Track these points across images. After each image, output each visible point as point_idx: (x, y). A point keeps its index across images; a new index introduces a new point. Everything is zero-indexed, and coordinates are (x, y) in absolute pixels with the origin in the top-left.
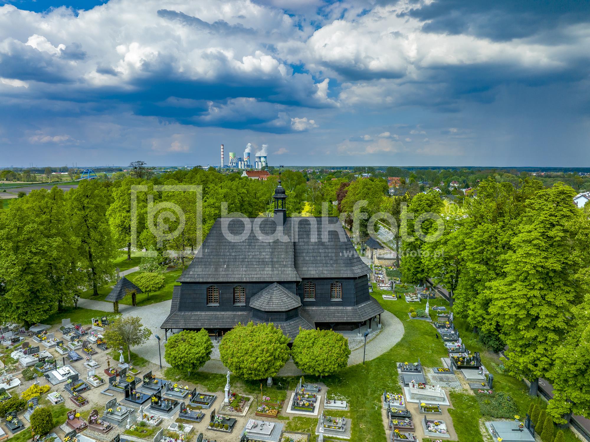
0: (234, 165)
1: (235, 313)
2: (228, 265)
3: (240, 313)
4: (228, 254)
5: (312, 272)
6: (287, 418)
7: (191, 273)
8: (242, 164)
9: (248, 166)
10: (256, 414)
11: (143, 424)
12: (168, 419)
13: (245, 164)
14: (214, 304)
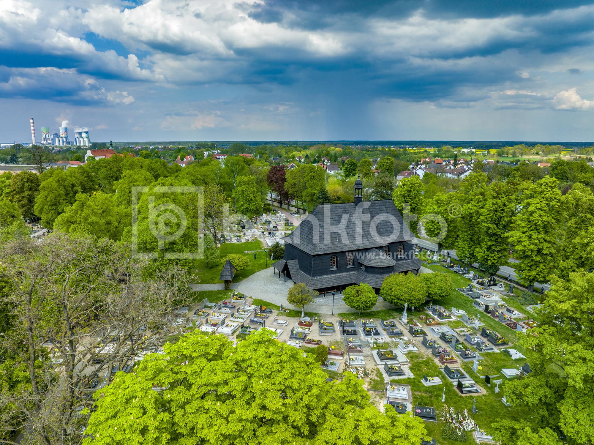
0: (48, 141)
1: (349, 273)
6: (445, 324)
7: (318, 248)
8: (59, 140)
9: (68, 143)
10: (427, 325)
11: (376, 343)
12: (384, 338)
13: (63, 140)
14: (334, 268)
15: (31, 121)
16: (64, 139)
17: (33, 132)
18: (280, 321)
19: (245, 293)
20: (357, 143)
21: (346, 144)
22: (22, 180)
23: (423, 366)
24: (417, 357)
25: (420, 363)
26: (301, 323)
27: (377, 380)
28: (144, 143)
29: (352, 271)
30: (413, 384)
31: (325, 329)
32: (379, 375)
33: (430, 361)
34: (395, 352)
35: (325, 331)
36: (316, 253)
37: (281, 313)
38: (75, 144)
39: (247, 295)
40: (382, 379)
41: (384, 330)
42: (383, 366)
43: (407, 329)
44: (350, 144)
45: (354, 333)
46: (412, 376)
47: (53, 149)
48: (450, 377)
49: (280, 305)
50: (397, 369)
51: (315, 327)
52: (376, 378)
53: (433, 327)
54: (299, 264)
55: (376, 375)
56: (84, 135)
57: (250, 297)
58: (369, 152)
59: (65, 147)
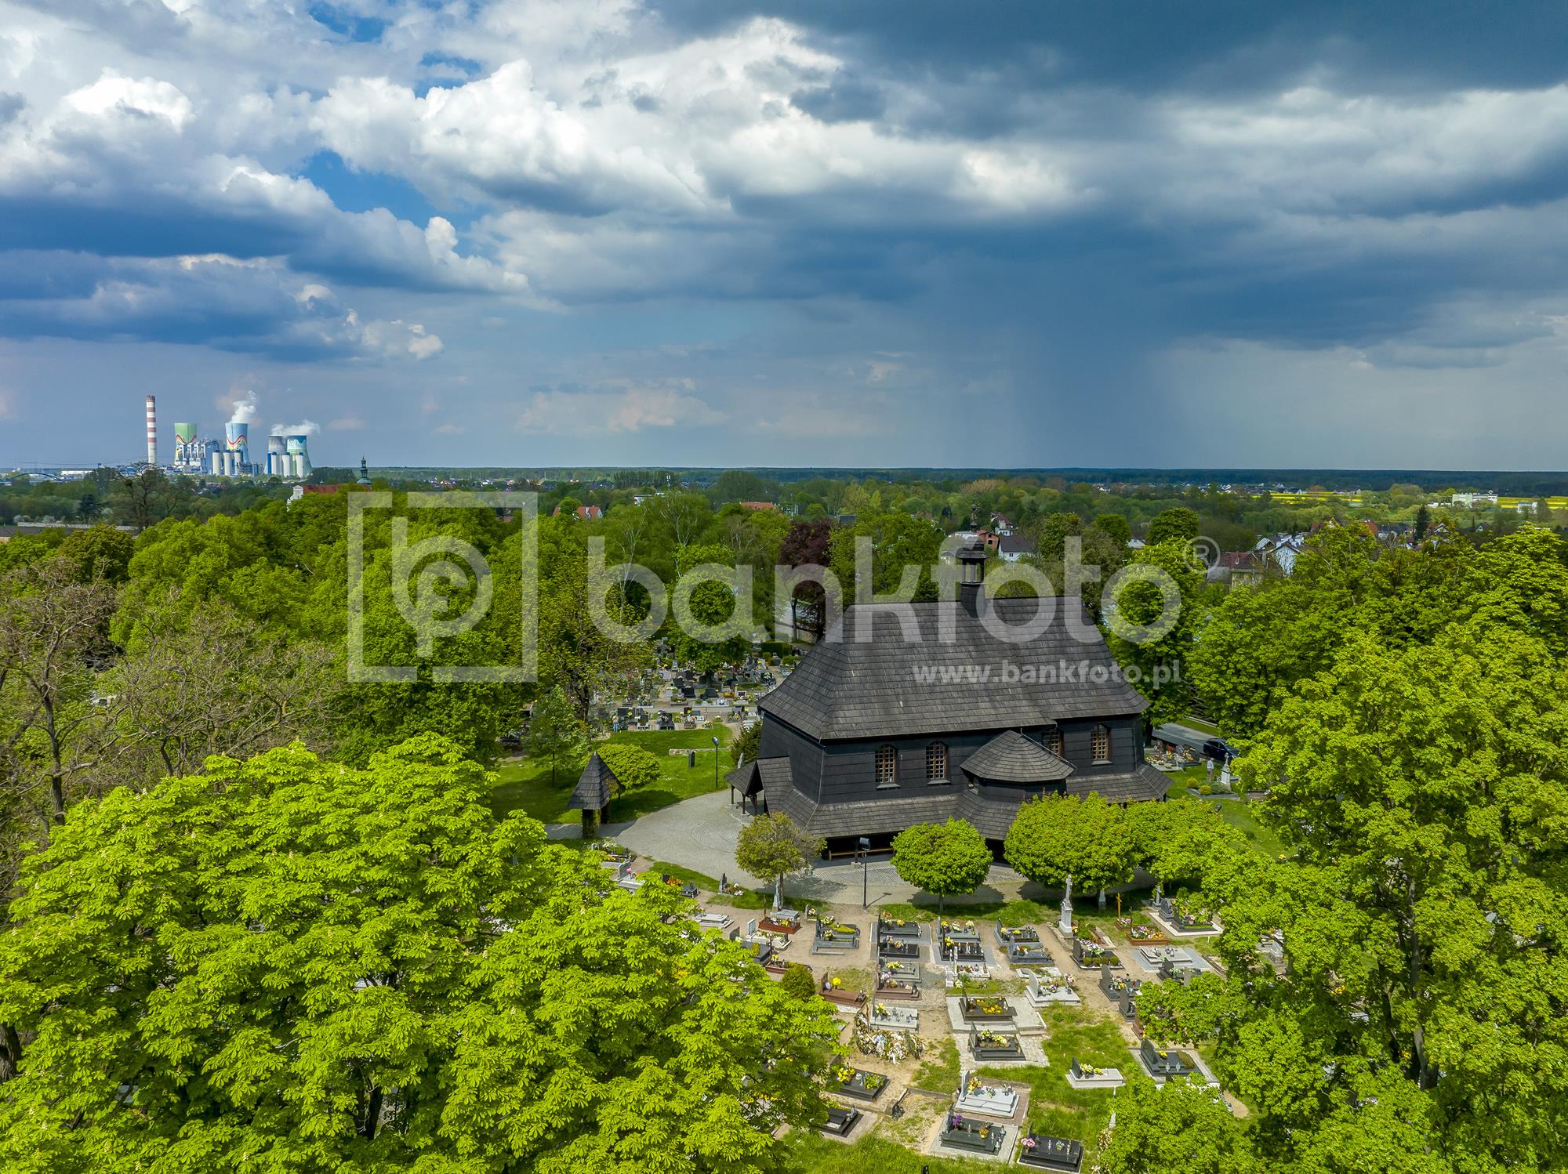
0: (192, 463)
1: (932, 799)
2: (905, 701)
3: (941, 798)
4: (898, 678)
5: (1060, 708)
6: (1188, 942)
7: (841, 720)
8: (222, 461)
9: (246, 468)
10: (1134, 943)
11: (965, 979)
12: (997, 967)
13: (233, 461)
14: (891, 783)
15: (149, 405)
16: (237, 456)
17: (150, 435)
18: (709, 917)
19: (636, 848)
20: (1114, 476)
21: (1079, 480)
22: (87, 549)
23: (1085, 1041)
24: (1073, 1018)
25: (1078, 1033)
26: (766, 924)
27: (939, 1069)
28: (466, 471)
29: (943, 793)
30: (1041, 1082)
31: (831, 938)
32: (948, 1056)
33: (1108, 1031)
34: (1011, 1002)
35: (830, 944)
36: (832, 735)
37: (721, 897)
38: (266, 471)
39: (639, 852)
40: (955, 1066)
41: (1002, 949)
42: (967, 1036)
43: (1068, 950)
44: (1093, 480)
45: (912, 952)
46: (1043, 1061)
47: (203, 483)
48: (1150, 1069)
49: (719, 878)
50: (1004, 1041)
51: (806, 935)
52: (939, 1063)
53: (1145, 948)
54: (793, 769)
55: (942, 1056)
56: (293, 446)
57: (648, 859)
58: (1147, 503)
59: (236, 479)
